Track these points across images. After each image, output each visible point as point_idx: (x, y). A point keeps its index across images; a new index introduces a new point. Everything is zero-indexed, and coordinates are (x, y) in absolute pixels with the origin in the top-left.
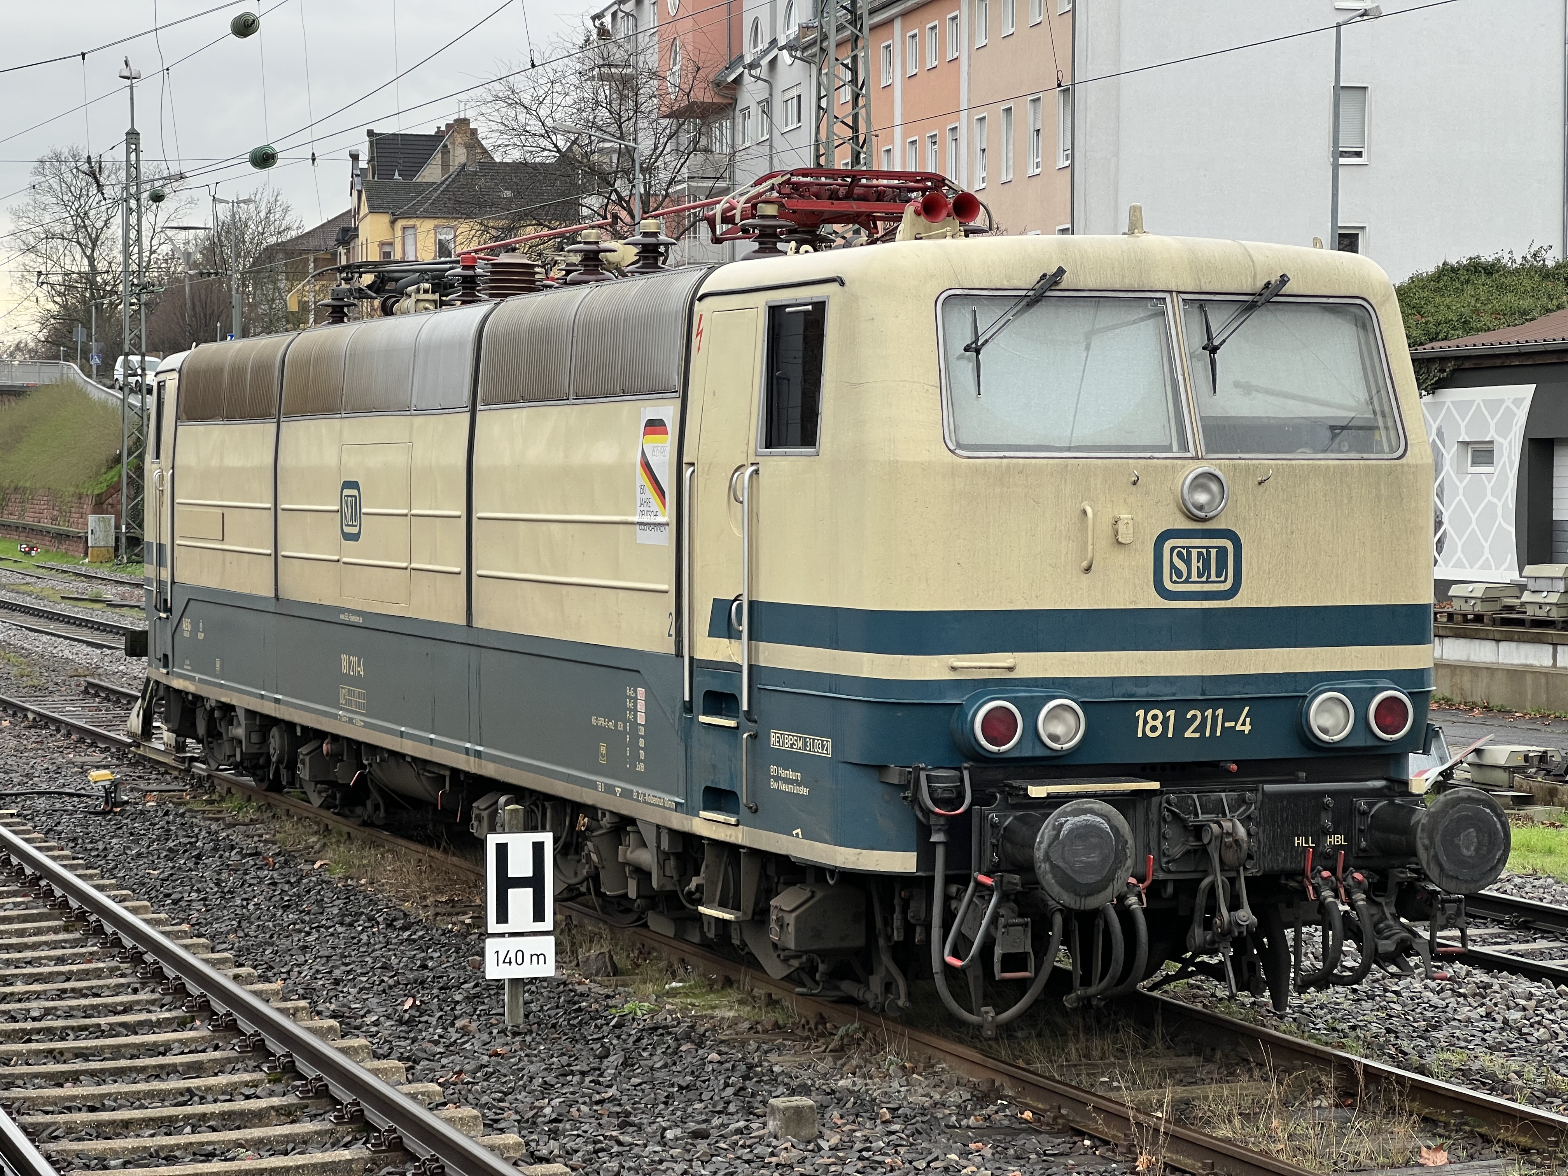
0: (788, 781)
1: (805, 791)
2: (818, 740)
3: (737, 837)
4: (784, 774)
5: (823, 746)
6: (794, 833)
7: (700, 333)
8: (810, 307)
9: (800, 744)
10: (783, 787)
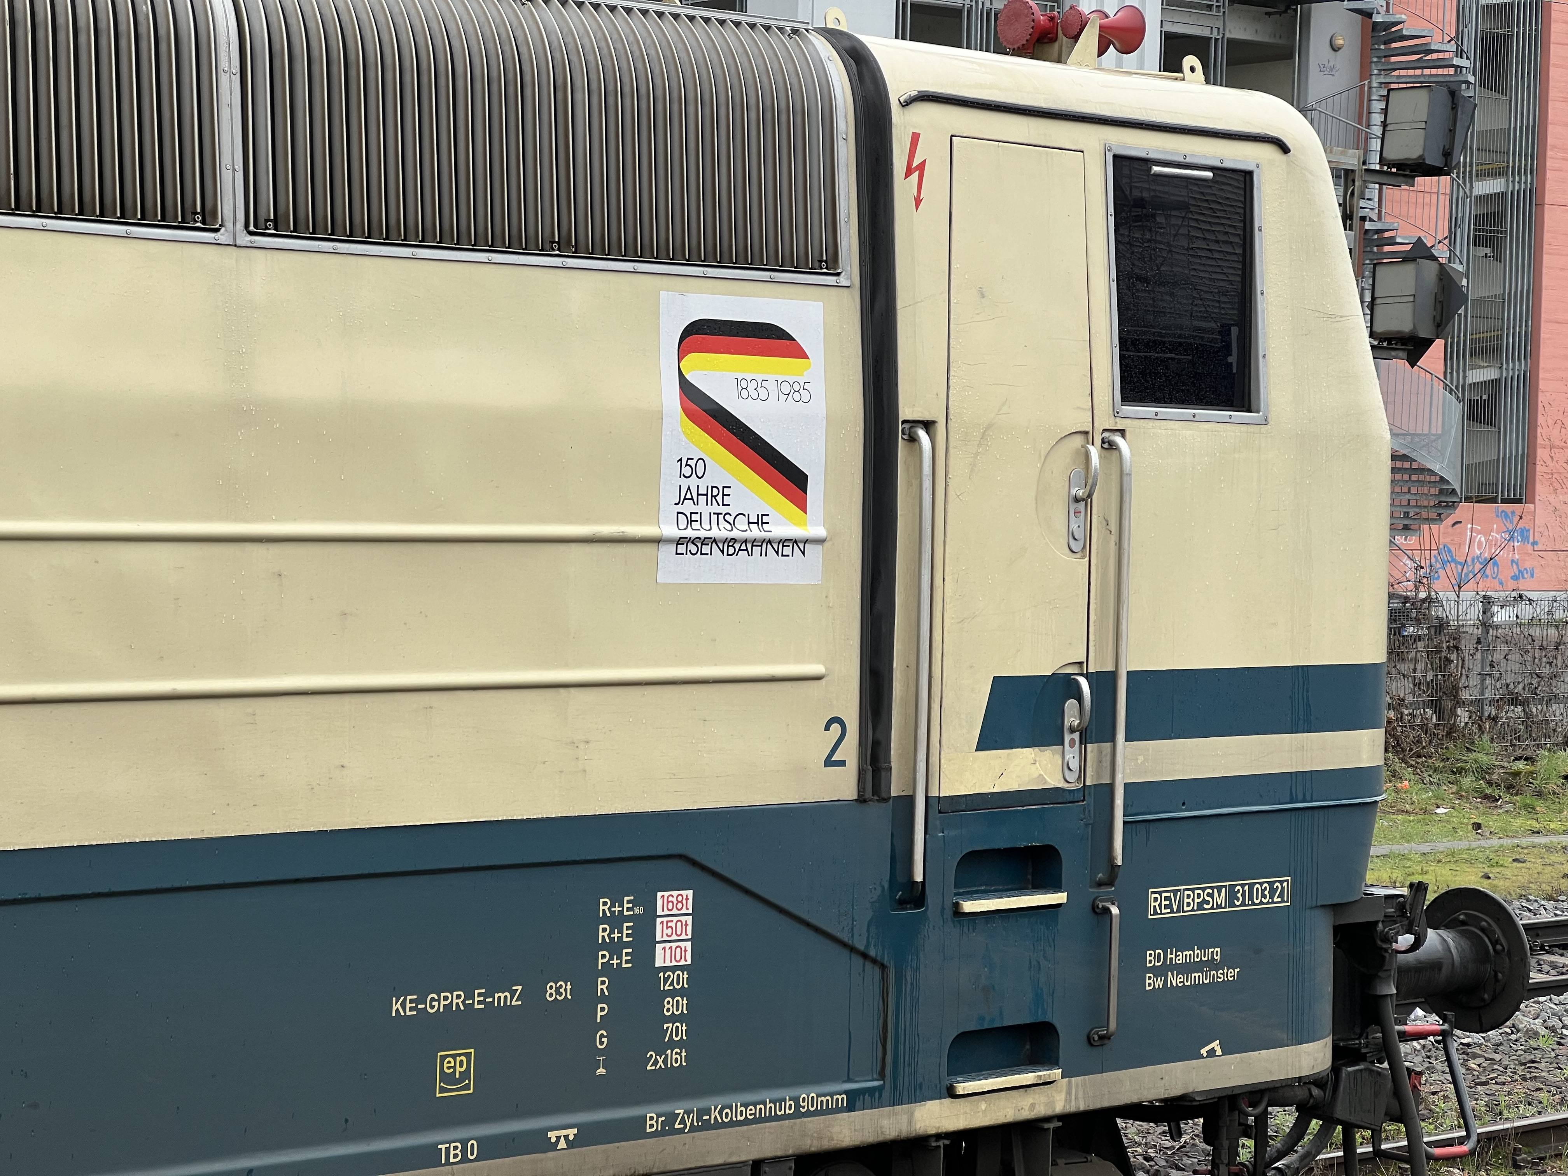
0: (1187, 968)
1: (1231, 974)
2: (1261, 884)
3: (1052, 1103)
4: (1180, 958)
5: (1272, 892)
6: (1204, 1051)
7: (917, 169)
8: (1209, 174)
9: (1220, 898)
10: (1176, 980)
